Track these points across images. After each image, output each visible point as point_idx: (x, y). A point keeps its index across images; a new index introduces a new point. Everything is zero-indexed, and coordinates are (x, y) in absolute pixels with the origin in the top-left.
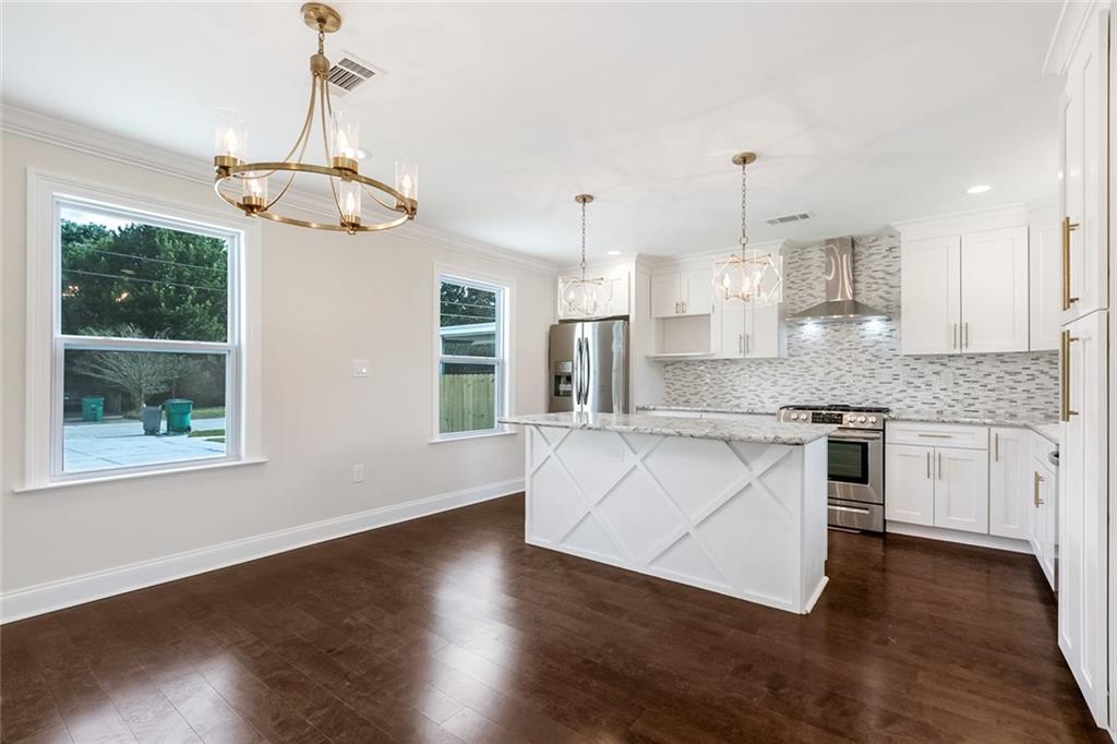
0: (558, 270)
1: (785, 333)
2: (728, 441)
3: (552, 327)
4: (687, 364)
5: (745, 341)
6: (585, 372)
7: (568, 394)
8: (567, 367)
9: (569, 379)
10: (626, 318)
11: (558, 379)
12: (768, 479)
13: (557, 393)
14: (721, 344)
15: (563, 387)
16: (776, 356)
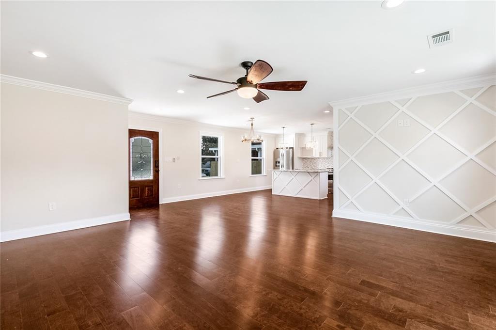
0: (276, 137)
1: (330, 152)
2: (308, 172)
3: (275, 150)
4: (308, 158)
5: (321, 153)
6: (283, 161)
7: (279, 166)
8: (278, 160)
9: (279, 162)
10: (293, 148)
11: (276, 162)
12: (315, 178)
13: (276, 166)
14: (315, 154)
15: (277, 164)
16: (327, 157)
